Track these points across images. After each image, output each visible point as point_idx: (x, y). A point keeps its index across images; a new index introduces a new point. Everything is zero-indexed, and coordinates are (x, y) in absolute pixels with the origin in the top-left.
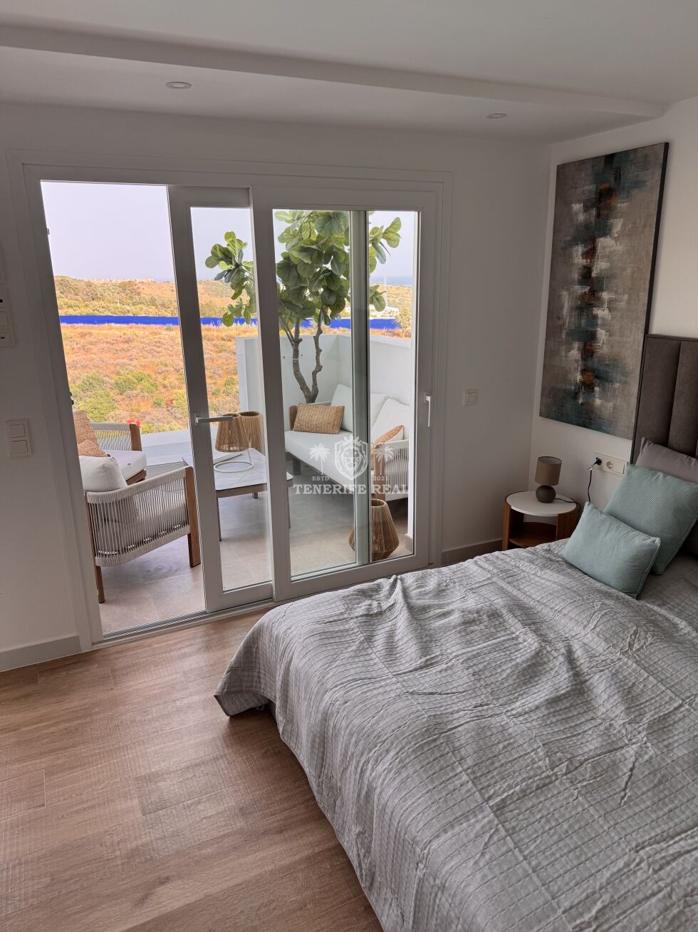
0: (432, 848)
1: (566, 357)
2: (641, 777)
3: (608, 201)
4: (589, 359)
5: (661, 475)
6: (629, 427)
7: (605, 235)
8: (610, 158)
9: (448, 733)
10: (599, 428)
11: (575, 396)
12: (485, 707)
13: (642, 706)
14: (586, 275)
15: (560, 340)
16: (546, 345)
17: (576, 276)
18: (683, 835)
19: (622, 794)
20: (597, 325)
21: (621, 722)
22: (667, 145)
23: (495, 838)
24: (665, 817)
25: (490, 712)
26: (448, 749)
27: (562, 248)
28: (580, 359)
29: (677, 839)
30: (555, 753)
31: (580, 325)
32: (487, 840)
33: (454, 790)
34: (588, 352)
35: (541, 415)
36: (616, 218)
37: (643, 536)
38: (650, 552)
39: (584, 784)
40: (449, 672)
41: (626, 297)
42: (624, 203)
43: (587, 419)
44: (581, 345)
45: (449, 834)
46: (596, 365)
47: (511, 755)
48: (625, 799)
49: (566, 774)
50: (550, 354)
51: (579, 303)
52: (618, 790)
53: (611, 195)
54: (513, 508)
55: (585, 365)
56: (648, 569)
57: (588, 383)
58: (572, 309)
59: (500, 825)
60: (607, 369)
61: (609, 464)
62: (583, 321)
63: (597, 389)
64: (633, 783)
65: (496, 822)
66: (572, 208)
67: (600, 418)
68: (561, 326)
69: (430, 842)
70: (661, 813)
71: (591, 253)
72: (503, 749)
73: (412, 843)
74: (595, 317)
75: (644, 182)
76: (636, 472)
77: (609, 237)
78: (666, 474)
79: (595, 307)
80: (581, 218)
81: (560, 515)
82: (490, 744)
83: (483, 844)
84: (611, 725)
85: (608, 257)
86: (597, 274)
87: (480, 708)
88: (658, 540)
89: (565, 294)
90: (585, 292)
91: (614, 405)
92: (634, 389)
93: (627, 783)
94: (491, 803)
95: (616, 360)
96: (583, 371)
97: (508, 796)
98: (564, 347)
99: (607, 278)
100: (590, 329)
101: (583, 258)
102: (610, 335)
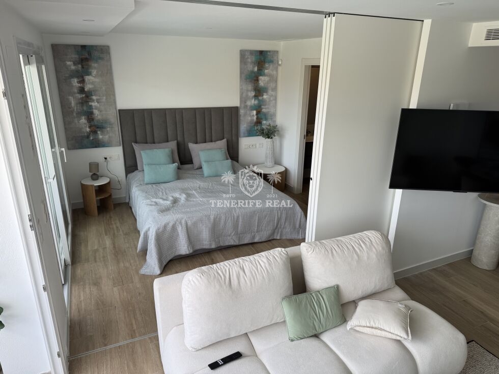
1: (79, 122)
3: (86, 63)
4: (92, 121)
6: (118, 142)
7: (88, 75)
8: (84, 47)
10: (104, 146)
11: (88, 137)
14: (82, 90)
15: (73, 116)
16: (64, 119)
17: (75, 90)
20: (93, 109)
27: (64, 79)
28: (87, 122)
31: (83, 110)
34: (90, 120)
36: (92, 69)
41: (105, 98)
42: (95, 64)
43: (97, 144)
44: (86, 117)
46: (96, 123)
50: (68, 123)
51: (80, 101)
53: (88, 61)
55: (90, 125)
57: (93, 131)
58: (77, 104)
60: (102, 124)
61: (111, 157)
62: (85, 108)
63: (99, 132)
66: (66, 63)
67: (103, 142)
68: (72, 111)
71: (82, 81)
74: (91, 106)
75: (103, 58)
77: (90, 76)
79: (90, 102)
80: (73, 67)
85: (92, 83)
86: (88, 90)
89: (71, 98)
90: (83, 97)
91: (109, 136)
92: (116, 128)
95: (105, 120)
96: (90, 127)
98: (76, 119)
99: (94, 91)
100: (89, 110)
101: (78, 84)
102: (101, 112)
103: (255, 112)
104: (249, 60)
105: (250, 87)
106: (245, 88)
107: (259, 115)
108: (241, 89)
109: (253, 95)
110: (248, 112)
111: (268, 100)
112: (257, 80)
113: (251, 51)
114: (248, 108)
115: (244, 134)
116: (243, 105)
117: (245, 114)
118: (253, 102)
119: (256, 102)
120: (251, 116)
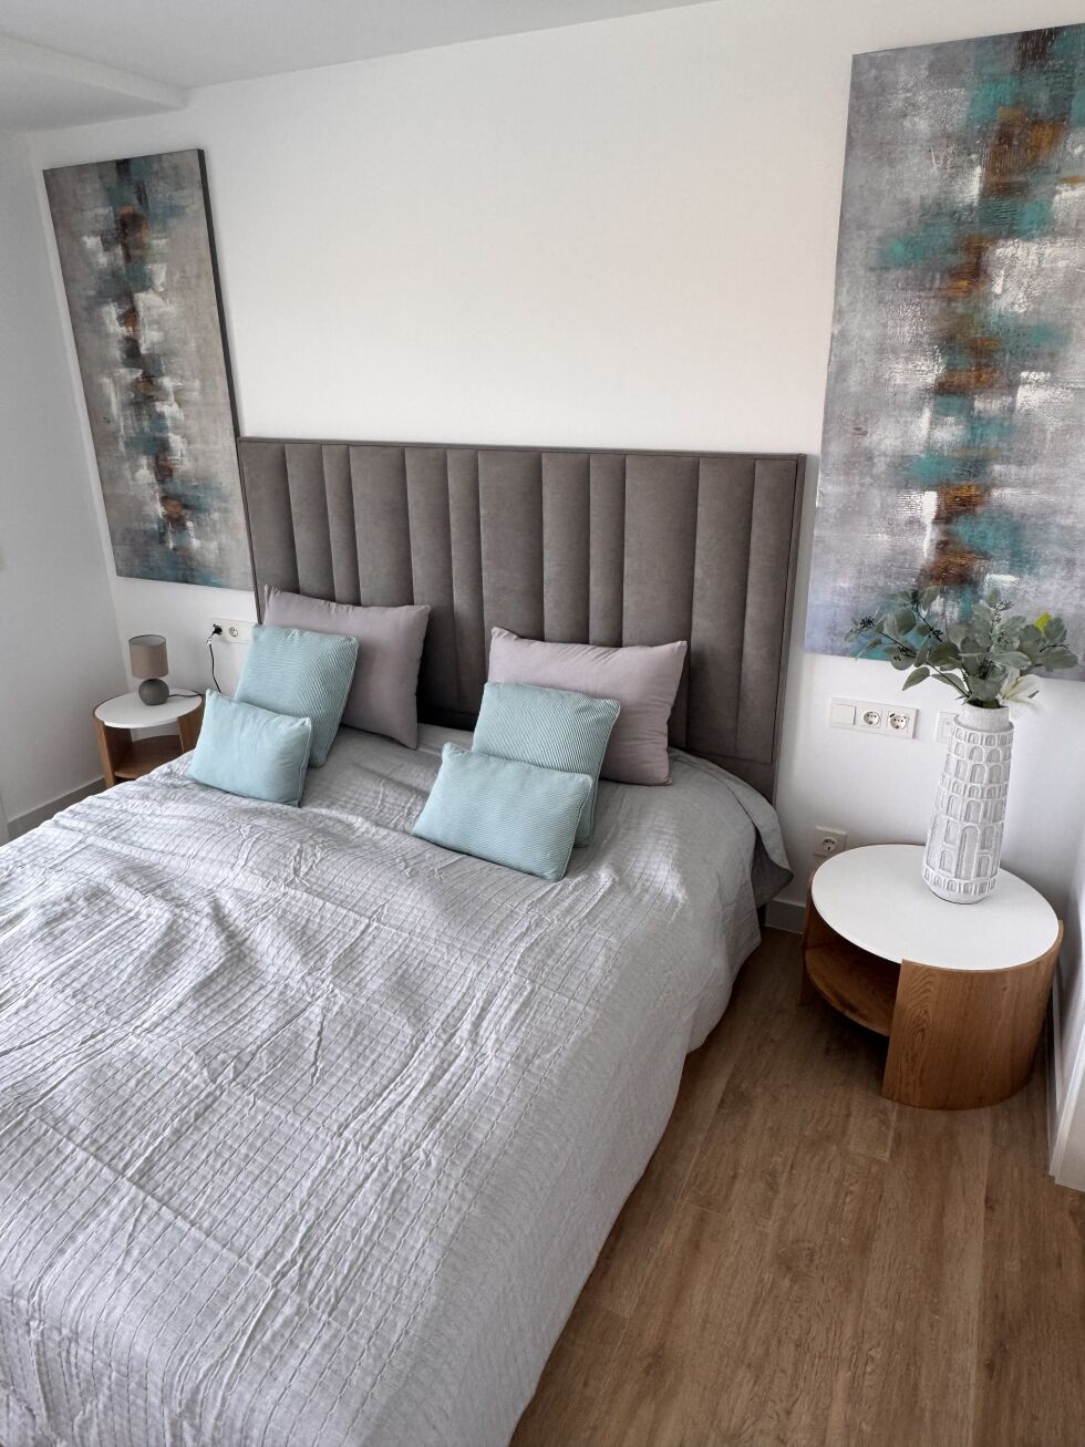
0: (45, 1288)
1: (134, 479)
2: (333, 1037)
3: (138, 235)
4: (168, 480)
5: (296, 632)
6: (245, 574)
7: (144, 288)
8: (123, 165)
9: (40, 1103)
10: (206, 582)
11: (161, 538)
12: (100, 1037)
13: (322, 945)
14: (132, 352)
15: (118, 454)
16: (99, 464)
17: (116, 353)
18: (392, 1086)
19: (313, 1070)
20: (166, 428)
21: (298, 977)
22: (201, 154)
23: (144, 1219)
24: (368, 1075)
25: (109, 1041)
26: (45, 1127)
27: (86, 309)
28: (155, 481)
29: (385, 1094)
30: (216, 1057)
31: (142, 430)
32: (131, 1229)
33: (67, 1183)
34: (163, 471)
35: (119, 573)
36: (156, 262)
37: (290, 720)
38: (301, 740)
39: (261, 1080)
40: (32, 1007)
41: (197, 384)
42: (161, 238)
43: (186, 571)
44: (152, 461)
45: (69, 1252)
46: (180, 489)
47: (150, 1089)
48: (318, 1075)
49: (234, 1079)
50: (107, 478)
51: (133, 396)
52: (306, 1068)
53: (140, 226)
54: (107, 724)
55: (164, 490)
56: (304, 763)
57: (175, 516)
58: (124, 406)
59: (149, 1198)
60: (198, 494)
61: (232, 630)
62: (146, 424)
63: (189, 524)
64: (323, 1051)
65: (142, 1195)
66: (85, 243)
67: (204, 566)
68: (114, 433)
69: (39, 1282)
70: (362, 1072)
71: (130, 316)
72: (137, 1086)
73: (9, 1299)
74: (161, 416)
75: (183, 208)
76: (264, 635)
77: (151, 291)
78: (302, 629)
79: (157, 400)
80: (103, 259)
81: (180, 718)
82: (115, 1088)
83: (127, 1237)
84: (286, 986)
85: (158, 323)
86: (148, 349)
87: (91, 1042)
88: (308, 721)
89: (106, 381)
90: (137, 379)
91: (220, 544)
92: (239, 516)
93: (316, 1053)
94: (129, 1173)
95: (206, 479)
96: (165, 500)
97: (156, 1148)
98: (127, 465)
99: (165, 355)
100: (158, 435)
101: (121, 325)
102: (189, 443)
103: (928, 503)
104: (922, 125)
105: (909, 321)
106: (868, 334)
107: (962, 529)
108: (839, 339)
109: (931, 379)
110: (876, 498)
111: (1053, 425)
112: (974, 271)
113: (939, 48)
114: (881, 465)
115: (832, 630)
116: (838, 449)
117: (851, 512)
118: (928, 431)
119: (950, 433)
120: (892, 528)
